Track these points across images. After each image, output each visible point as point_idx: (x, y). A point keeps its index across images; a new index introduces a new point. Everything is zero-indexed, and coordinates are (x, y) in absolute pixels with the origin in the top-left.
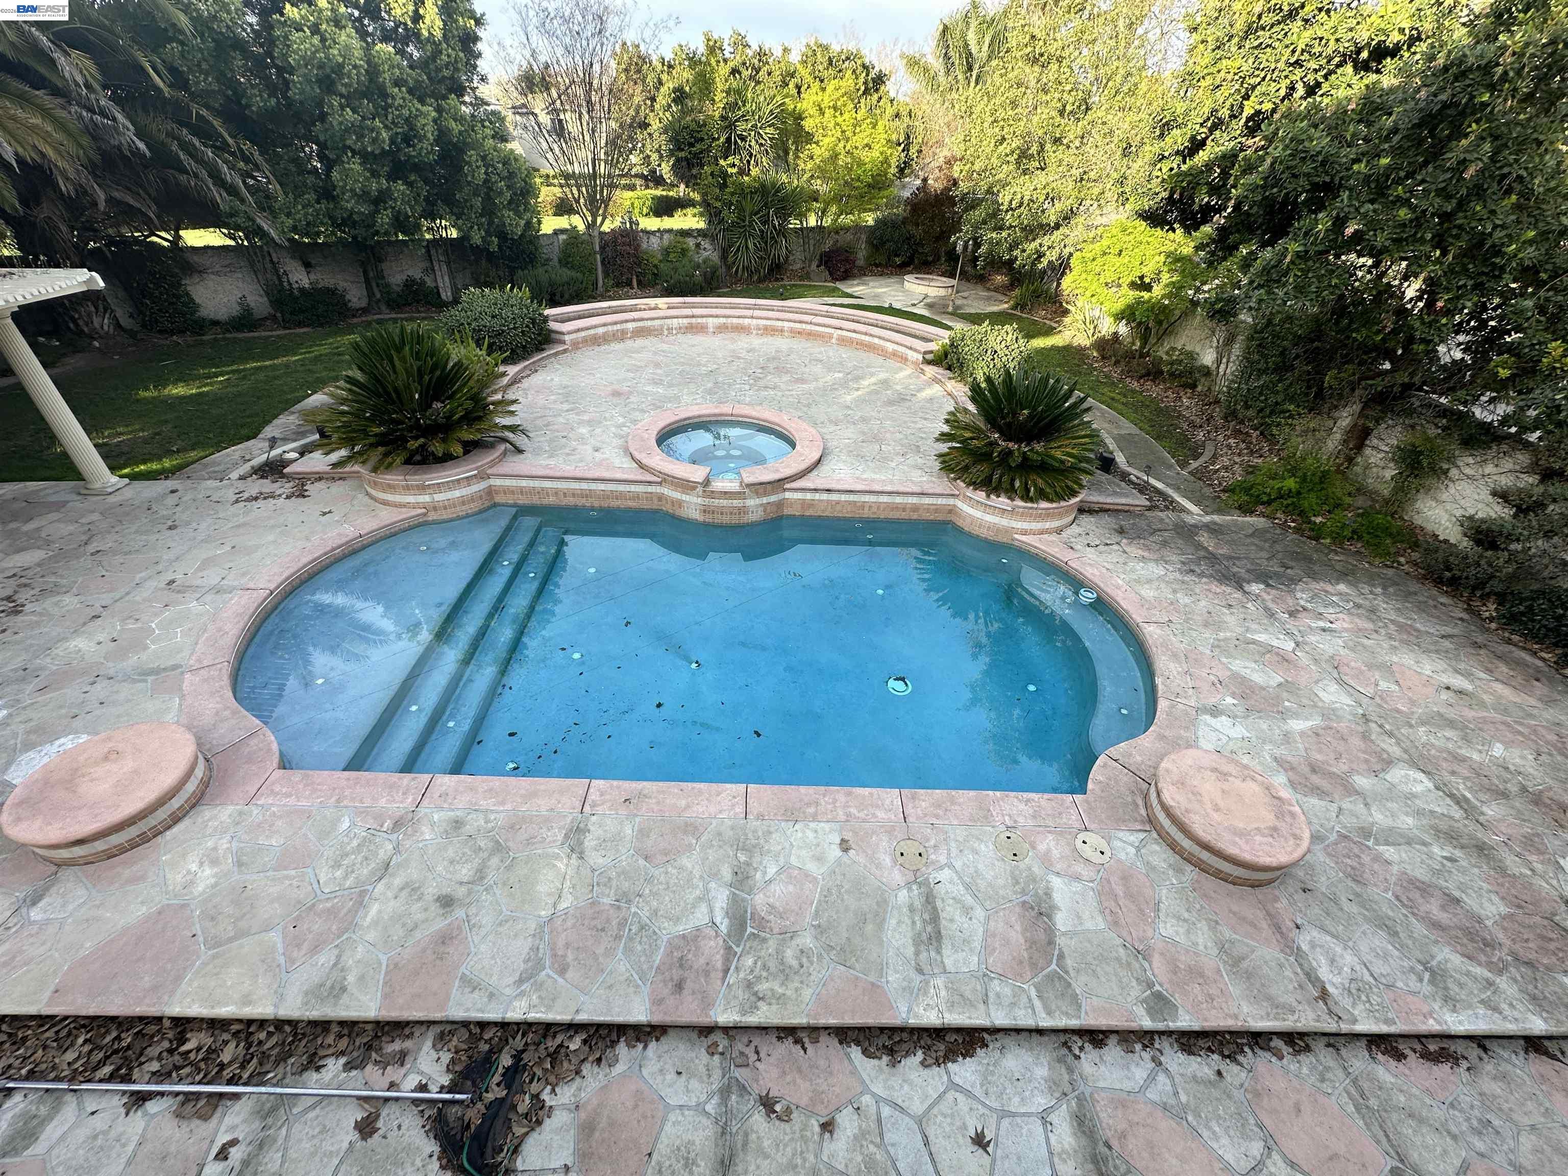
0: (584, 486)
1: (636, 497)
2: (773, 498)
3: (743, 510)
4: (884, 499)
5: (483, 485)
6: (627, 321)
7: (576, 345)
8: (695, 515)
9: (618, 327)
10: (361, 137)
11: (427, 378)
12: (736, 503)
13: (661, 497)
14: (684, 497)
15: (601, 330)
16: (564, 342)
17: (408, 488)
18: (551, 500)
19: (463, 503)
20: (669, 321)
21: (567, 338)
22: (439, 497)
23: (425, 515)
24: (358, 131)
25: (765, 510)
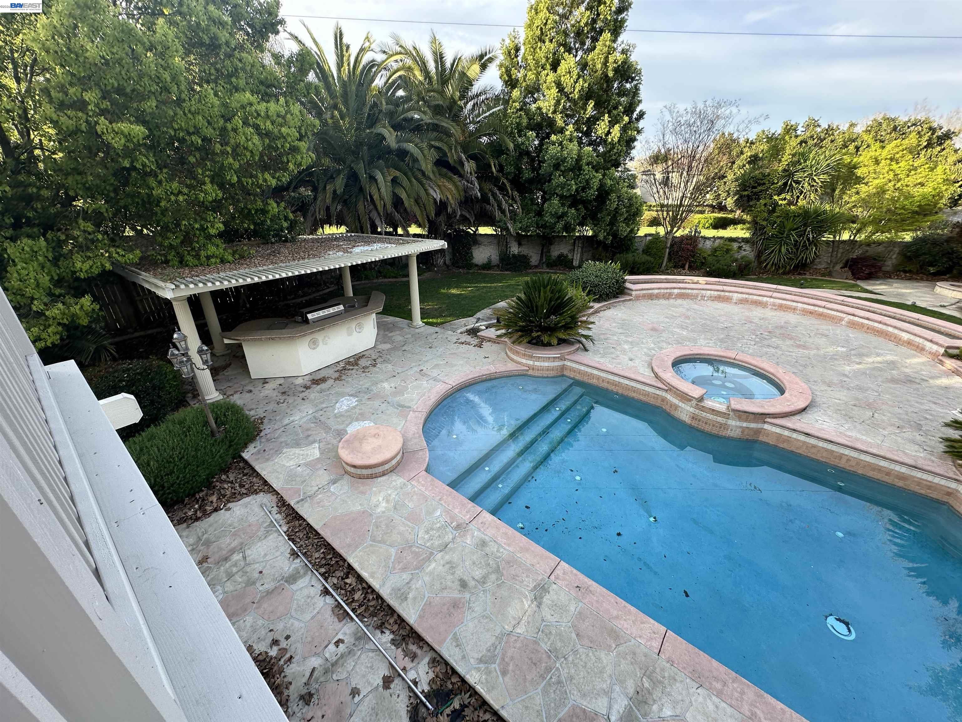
0: (617, 379)
1: (647, 394)
2: (753, 425)
3: (724, 426)
5: (561, 363)
6: (675, 288)
7: (638, 298)
8: (685, 418)
9: (668, 291)
10: (563, 188)
11: (553, 303)
12: (719, 419)
13: (664, 400)
14: (680, 404)
15: (656, 291)
16: (631, 295)
17: (524, 355)
18: (594, 382)
19: (548, 370)
20: (704, 292)
21: (634, 293)
22: (537, 364)
23: (527, 371)
24: (563, 186)
25: (743, 432)
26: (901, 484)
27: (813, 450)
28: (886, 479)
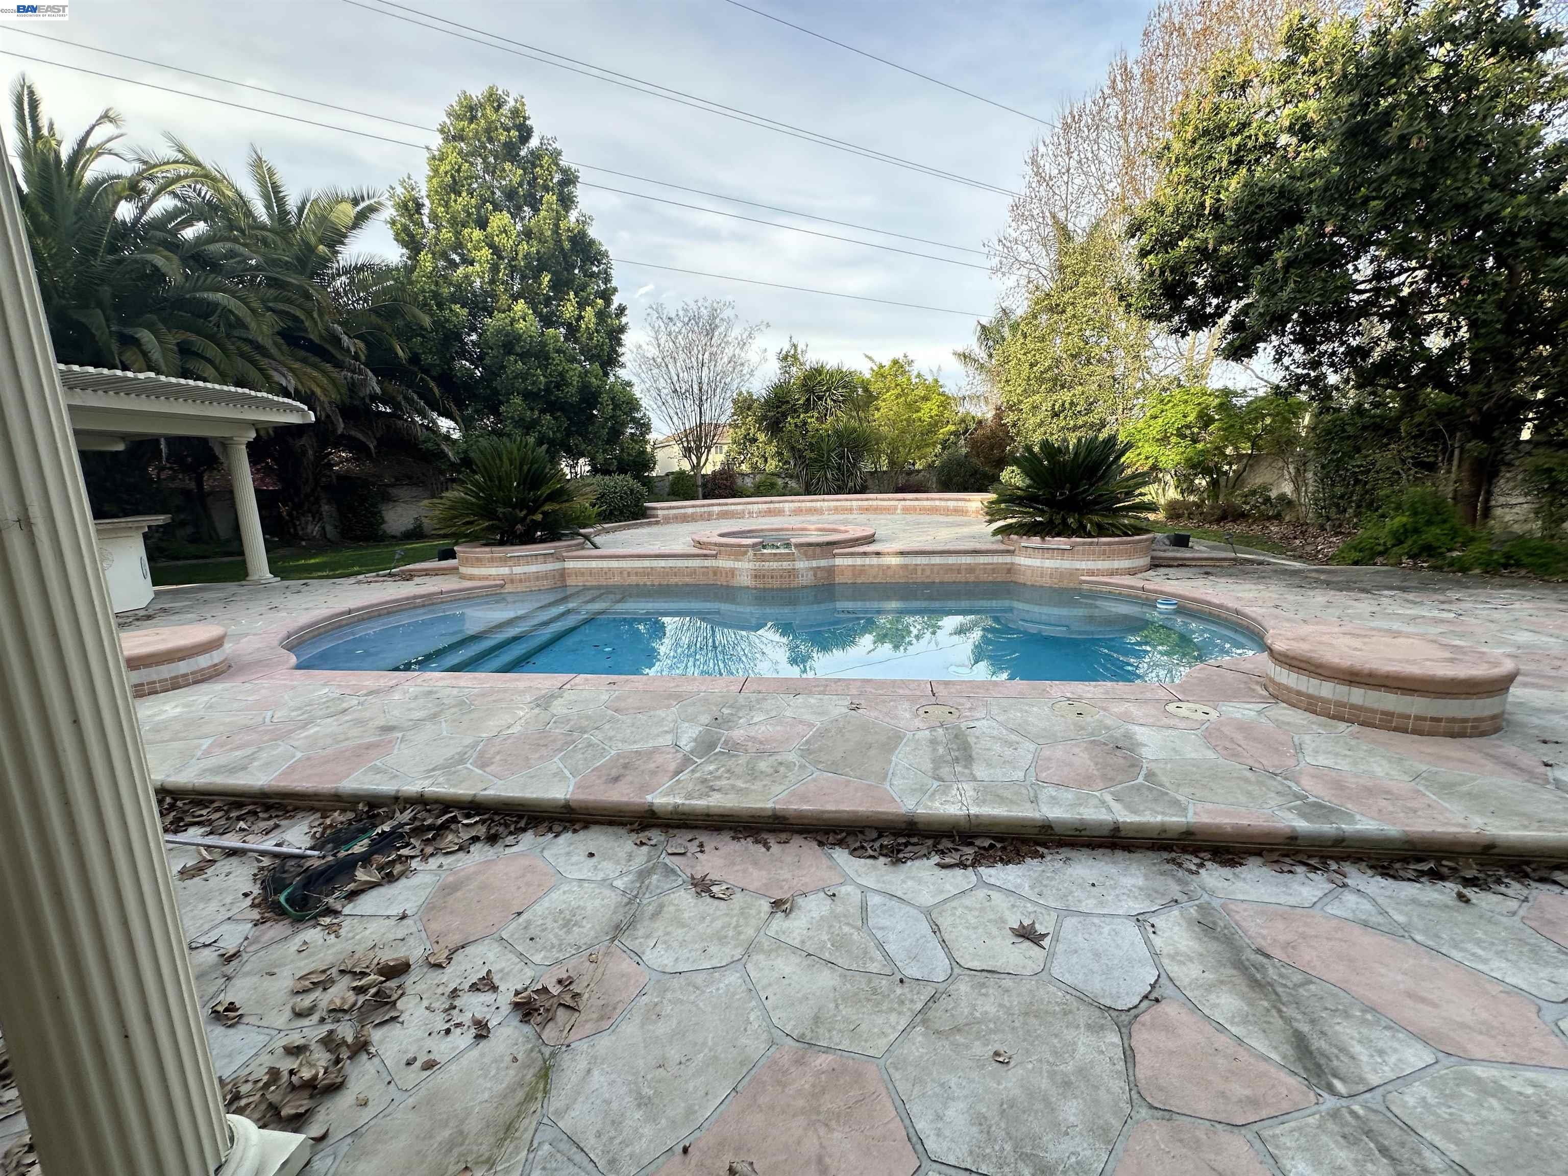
0: (647, 563)
1: (693, 572)
2: (823, 563)
3: (792, 573)
4: (937, 560)
5: (558, 565)
6: (713, 505)
7: (667, 520)
8: (745, 580)
9: (706, 509)
10: (525, 380)
11: (525, 468)
12: (785, 565)
13: (716, 571)
14: (738, 565)
15: (690, 511)
16: (657, 516)
17: (492, 560)
18: (616, 580)
19: (538, 579)
20: (750, 506)
21: (659, 512)
22: (518, 570)
23: (502, 586)
24: (524, 376)
25: (815, 575)
26: (971, 578)
27: (890, 573)
28: (960, 578)
